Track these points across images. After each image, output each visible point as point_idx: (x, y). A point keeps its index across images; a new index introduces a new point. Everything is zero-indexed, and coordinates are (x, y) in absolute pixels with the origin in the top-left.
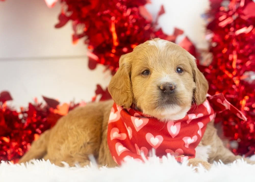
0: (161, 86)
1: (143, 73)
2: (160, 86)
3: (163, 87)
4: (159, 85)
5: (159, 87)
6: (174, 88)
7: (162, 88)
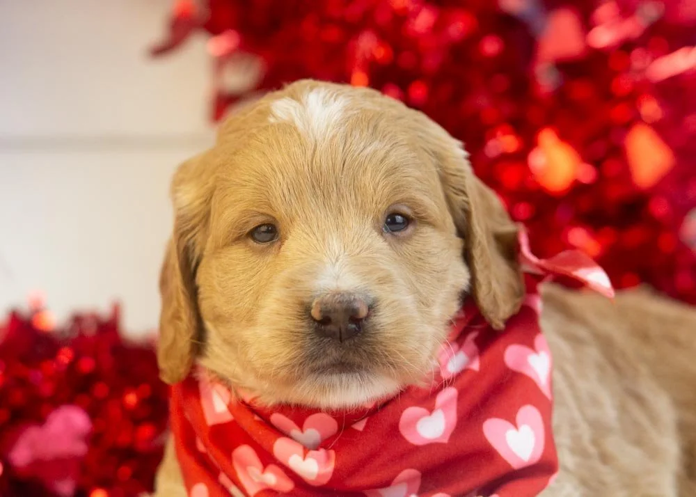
0: (314, 304)
1: (253, 234)
2: (311, 303)
3: (321, 311)
4: (306, 300)
5: (305, 310)
6: (363, 312)
7: (316, 313)
